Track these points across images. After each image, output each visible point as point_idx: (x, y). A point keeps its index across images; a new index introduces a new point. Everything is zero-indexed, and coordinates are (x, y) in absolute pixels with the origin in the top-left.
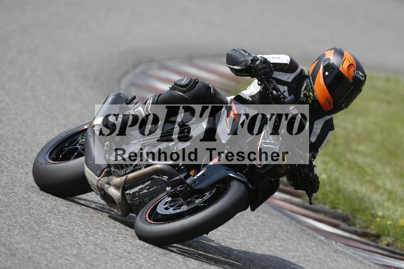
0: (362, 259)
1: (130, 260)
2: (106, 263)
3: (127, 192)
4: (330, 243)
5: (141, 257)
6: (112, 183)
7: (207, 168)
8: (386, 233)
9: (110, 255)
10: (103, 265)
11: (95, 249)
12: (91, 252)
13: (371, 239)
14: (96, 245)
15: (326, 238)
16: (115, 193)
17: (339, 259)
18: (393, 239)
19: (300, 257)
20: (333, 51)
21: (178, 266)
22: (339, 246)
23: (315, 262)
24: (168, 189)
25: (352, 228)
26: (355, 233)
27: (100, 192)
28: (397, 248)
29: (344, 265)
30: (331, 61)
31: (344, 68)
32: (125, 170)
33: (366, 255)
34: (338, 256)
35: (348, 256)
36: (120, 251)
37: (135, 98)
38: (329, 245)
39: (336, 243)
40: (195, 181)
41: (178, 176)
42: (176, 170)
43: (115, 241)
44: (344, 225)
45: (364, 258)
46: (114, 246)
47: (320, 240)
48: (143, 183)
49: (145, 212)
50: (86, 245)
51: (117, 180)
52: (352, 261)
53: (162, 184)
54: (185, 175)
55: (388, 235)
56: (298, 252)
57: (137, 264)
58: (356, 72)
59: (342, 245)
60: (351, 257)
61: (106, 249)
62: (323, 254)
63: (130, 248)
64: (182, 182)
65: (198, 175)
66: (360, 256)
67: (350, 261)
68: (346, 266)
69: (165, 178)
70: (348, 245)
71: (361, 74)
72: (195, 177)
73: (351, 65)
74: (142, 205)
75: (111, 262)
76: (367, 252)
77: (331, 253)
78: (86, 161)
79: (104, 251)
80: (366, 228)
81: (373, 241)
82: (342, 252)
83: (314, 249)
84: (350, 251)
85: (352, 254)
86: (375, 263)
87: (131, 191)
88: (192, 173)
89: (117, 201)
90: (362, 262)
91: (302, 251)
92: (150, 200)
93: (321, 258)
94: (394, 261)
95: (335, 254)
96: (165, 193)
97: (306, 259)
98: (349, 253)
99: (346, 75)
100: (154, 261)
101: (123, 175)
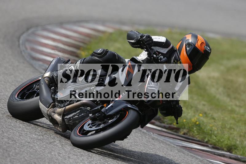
0: (169, 143)
1: (29, 147)
2: (15, 149)
3: (66, 117)
4: (150, 134)
5: (36, 145)
6: (56, 112)
7: (114, 102)
8: (183, 127)
9: (18, 144)
10: (13, 150)
11: (9, 141)
12: (6, 143)
13: (174, 130)
14: (9, 138)
15: (147, 131)
16: (58, 118)
17: (156, 144)
18: (187, 130)
19: (132, 143)
20: (191, 34)
21: (59, 150)
22: (155, 136)
23: (141, 146)
24: (90, 115)
25: (163, 125)
26: (164, 127)
27: (49, 118)
28: (190, 136)
29: (158, 147)
30: (190, 41)
31: (198, 45)
32: (64, 104)
33: (171, 140)
34: (154, 142)
35: (161, 142)
36: (24, 142)
37: (69, 60)
38: (149, 135)
39: (153, 134)
40: (107, 110)
41: (96, 107)
42: (95, 104)
43: (20, 136)
44: (157, 123)
45: (170, 142)
46: (20, 139)
47: (143, 132)
48: (75, 112)
49: (77, 129)
50: (2, 138)
51: (59, 110)
52: (163, 144)
53: (86, 112)
54: (101, 106)
55: (184, 128)
56: (131, 140)
57: (34, 149)
58: (205, 47)
59: (156, 135)
60: (162, 142)
61: (15, 141)
62: (146, 141)
63: (29, 140)
64: (99, 111)
65: (109, 106)
66: (168, 141)
67: (162, 144)
68: (160, 148)
69: (89, 108)
70: (160, 135)
71: (208, 48)
72: (107, 108)
73: (202, 43)
74: (75, 125)
75: (18, 149)
76: (172, 139)
77: (151, 140)
78: (40, 99)
79: (14, 142)
80: (171, 124)
81: (175, 132)
82: (157, 139)
83: (140, 138)
84: (162, 138)
85: (163, 140)
86: (177, 145)
87: (68, 117)
88: (105, 105)
89: (59, 123)
90: (169, 145)
91: (133, 139)
92: (79, 122)
93: (144, 143)
94: (188, 144)
95: (153, 141)
96: (89, 118)
97: (136, 144)
98: (161, 139)
99: (200, 49)
100: (44, 148)
101: (63, 107)
